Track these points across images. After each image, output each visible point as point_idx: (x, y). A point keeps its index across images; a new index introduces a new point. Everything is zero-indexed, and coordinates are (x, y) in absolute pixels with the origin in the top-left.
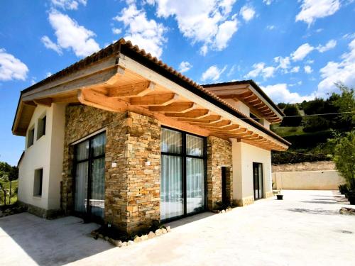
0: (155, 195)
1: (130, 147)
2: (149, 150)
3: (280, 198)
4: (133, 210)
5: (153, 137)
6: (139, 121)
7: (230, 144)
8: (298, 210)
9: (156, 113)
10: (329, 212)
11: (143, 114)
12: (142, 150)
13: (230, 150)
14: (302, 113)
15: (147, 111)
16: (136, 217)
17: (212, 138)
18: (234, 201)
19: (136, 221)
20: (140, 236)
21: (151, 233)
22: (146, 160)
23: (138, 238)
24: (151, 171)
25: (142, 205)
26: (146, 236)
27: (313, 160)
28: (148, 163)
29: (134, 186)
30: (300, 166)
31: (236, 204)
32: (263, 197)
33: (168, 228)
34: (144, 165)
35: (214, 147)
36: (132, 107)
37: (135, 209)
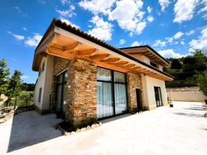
0: (93, 104)
1: (77, 77)
2: (89, 79)
3: (171, 106)
4: (78, 113)
5: (91, 72)
6: (83, 64)
7: (140, 77)
8: (180, 114)
9: (94, 60)
10: (198, 116)
11: (85, 60)
12: (85, 79)
13: (141, 80)
14: (182, 63)
15: (89, 59)
16: (80, 116)
17: (129, 74)
18: (145, 107)
19: (81, 119)
20: (80, 128)
21: (88, 126)
22: (87, 84)
23: (79, 130)
24: (90, 91)
25: (84, 110)
26: (85, 129)
27: (189, 86)
28: (88, 86)
29: (79, 99)
30: (183, 89)
31: (146, 109)
32: (162, 105)
33: (101, 123)
34: (86, 87)
35: (130, 78)
36: (79, 57)
37: (80, 112)
